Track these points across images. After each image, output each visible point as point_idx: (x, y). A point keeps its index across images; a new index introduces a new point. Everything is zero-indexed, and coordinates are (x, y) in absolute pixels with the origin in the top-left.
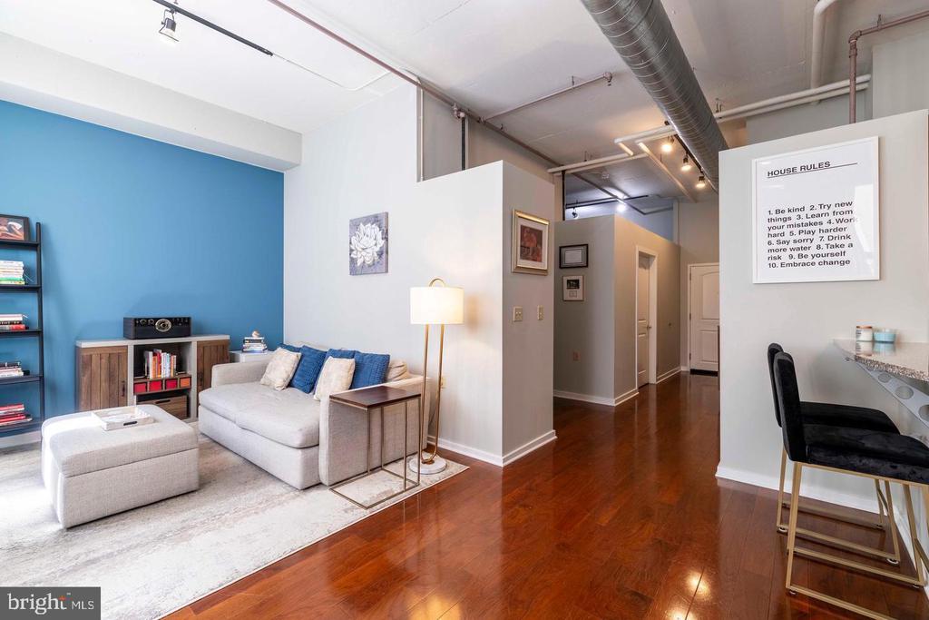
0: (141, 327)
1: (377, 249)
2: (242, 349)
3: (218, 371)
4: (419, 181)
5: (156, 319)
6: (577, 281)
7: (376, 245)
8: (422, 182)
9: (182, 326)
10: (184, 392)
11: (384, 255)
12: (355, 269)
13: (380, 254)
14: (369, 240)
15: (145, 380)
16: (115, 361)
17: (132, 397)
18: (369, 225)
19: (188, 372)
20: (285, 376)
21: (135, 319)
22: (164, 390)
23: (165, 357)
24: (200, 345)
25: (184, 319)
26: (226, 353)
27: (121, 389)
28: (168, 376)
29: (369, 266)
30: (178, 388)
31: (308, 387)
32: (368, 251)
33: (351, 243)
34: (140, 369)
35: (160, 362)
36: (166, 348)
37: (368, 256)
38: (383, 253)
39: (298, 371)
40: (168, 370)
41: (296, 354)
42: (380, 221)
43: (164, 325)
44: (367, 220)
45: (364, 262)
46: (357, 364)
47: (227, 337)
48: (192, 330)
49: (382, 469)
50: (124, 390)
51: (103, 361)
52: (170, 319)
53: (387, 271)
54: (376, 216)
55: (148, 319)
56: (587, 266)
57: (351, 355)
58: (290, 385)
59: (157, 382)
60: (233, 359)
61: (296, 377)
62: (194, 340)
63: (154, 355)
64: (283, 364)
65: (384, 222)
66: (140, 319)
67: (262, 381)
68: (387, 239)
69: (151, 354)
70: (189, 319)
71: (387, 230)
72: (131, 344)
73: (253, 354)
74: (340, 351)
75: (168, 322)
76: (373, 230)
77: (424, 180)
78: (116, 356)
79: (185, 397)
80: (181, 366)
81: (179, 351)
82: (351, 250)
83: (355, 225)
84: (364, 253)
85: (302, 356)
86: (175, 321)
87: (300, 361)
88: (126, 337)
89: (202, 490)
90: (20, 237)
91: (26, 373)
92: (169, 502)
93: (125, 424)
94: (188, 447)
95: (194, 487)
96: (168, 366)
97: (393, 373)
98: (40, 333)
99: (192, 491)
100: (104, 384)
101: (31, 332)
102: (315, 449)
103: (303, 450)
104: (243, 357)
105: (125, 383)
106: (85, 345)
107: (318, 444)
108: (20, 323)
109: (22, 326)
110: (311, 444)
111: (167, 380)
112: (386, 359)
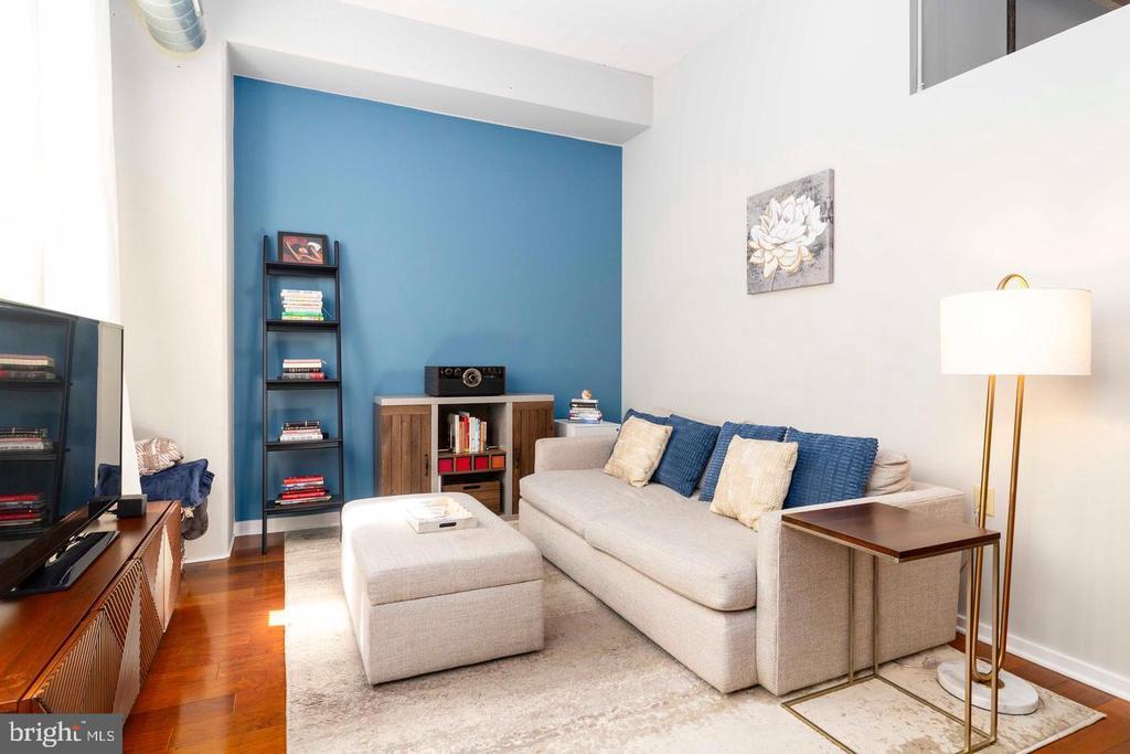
0: (446, 380)
1: (811, 240)
2: (568, 417)
3: (543, 448)
4: (913, 90)
5: (464, 369)
7: (806, 233)
8: (921, 93)
9: (495, 380)
10: (497, 476)
11: (827, 249)
12: (757, 282)
13: (817, 250)
14: (796, 225)
15: (450, 455)
16: (416, 425)
17: (436, 480)
18: (792, 199)
19: (501, 447)
20: (646, 463)
21: (440, 368)
22: (473, 471)
23: (473, 422)
24: (517, 408)
25: (498, 369)
26: (546, 422)
27: (424, 466)
28: (477, 450)
29: (791, 274)
30: (490, 470)
31: (689, 487)
32: (787, 246)
33: (749, 238)
34: (445, 440)
35: (468, 431)
36: (475, 410)
37: (788, 257)
38: (822, 247)
39: (667, 458)
40: (477, 442)
41: (664, 427)
42: (818, 191)
43: (473, 378)
44: (784, 192)
45: (779, 268)
47: (551, 398)
48: (507, 385)
49: (876, 676)
50: (428, 466)
51: (404, 425)
52: (480, 369)
53: (831, 281)
54: (806, 181)
55: (454, 368)
58: (654, 479)
59: (465, 459)
60: (558, 432)
61: (664, 466)
62: (509, 400)
63: (461, 419)
64: (642, 446)
65: (826, 187)
66: (445, 368)
67: (608, 467)
68: (831, 219)
69: (457, 418)
70: (503, 369)
71: (832, 203)
72: (435, 402)
73: (584, 427)
75: (478, 373)
76: (808, 208)
77: (924, 87)
78: (418, 417)
79: (498, 483)
80: (492, 438)
81: (488, 414)
82: (751, 251)
83: (757, 205)
84: (779, 252)
85: (673, 433)
86: (486, 372)
87: (670, 439)
88: (429, 393)
89: (548, 652)
90: (318, 260)
91: (326, 436)
92: (504, 665)
93: (441, 526)
94: (529, 575)
95: (538, 645)
96: (477, 437)
97: (881, 477)
98: (337, 384)
99: (535, 652)
100: (405, 457)
101: (330, 383)
102: (749, 616)
103: (731, 617)
104: (571, 429)
105: (428, 457)
106: (385, 402)
107: (754, 608)
108: (319, 371)
109: (321, 375)
110: (743, 607)
111: (476, 457)
112: (871, 446)
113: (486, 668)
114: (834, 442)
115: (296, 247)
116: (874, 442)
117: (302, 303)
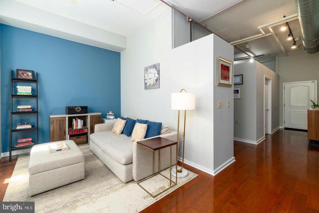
0: (70, 110)
1: (155, 78)
2: (106, 118)
3: (97, 127)
4: (172, 48)
5: (76, 107)
6: (238, 91)
7: (155, 77)
8: (174, 49)
9: (85, 109)
10: (86, 134)
11: (158, 81)
12: (147, 87)
13: (156, 80)
14: (152, 75)
15: (72, 130)
16: (61, 122)
17: (68, 136)
18: (152, 69)
19: (87, 126)
20: (120, 129)
21: (69, 107)
22: (79, 133)
23: (79, 121)
24: (91, 116)
25: (85, 107)
26: (100, 120)
27: (64, 133)
28: (80, 128)
29: (152, 85)
30: (84, 132)
31: (129, 134)
32: (151, 79)
33: (145, 77)
34: (71, 125)
35: (77, 123)
36: (80, 118)
37: (151, 82)
38: (157, 80)
39: (125, 128)
40: (80, 126)
41: (124, 121)
42: (156, 67)
43: (78, 109)
44: (151, 67)
45: (150, 84)
46: (148, 126)
47: (100, 114)
48: (88, 111)
49: (159, 174)
50: (65, 133)
51: (58, 122)
52: (80, 107)
53: (159, 87)
54: (155, 65)
55: (73, 107)
56: (242, 84)
57: (145, 122)
58: (122, 133)
59: (76, 130)
60: (103, 122)
61: (124, 130)
62: (89, 115)
63: (75, 120)
64: (120, 124)
65: (158, 67)
66: (70, 107)
67: (112, 131)
68: (159, 74)
69: (74, 120)
70: (87, 107)
71: (159, 70)
72: (67, 116)
73: (110, 120)
74: (141, 120)
75: (80, 108)
76: (154, 71)
77: (175, 48)
78: (62, 120)
79: (86, 136)
80: (85, 124)
81: (84, 119)
82: (145, 80)
83: (146, 69)
84: (150, 80)
85: (127, 122)
86: (82, 108)
87: (126, 123)
88: (66, 114)
89: (86, 179)
90: (31, 78)
91: (33, 126)
92: (73, 184)
93: (57, 151)
94: (80, 161)
95: (83, 178)
96: (80, 124)
97: (163, 131)
98: (37, 112)
99: (82, 180)
100: (58, 131)
101: (34, 111)
102: (131, 165)
103: (126, 165)
104: (107, 121)
105: (65, 131)
106: (51, 116)
107: (132, 163)
108: (31, 108)
109: (31, 110)
110: (129, 163)
111: (80, 129)
112: (160, 124)
113: (67, 186)
114: (155, 123)
115: (23, 74)
116: (161, 123)
117: (24, 90)
